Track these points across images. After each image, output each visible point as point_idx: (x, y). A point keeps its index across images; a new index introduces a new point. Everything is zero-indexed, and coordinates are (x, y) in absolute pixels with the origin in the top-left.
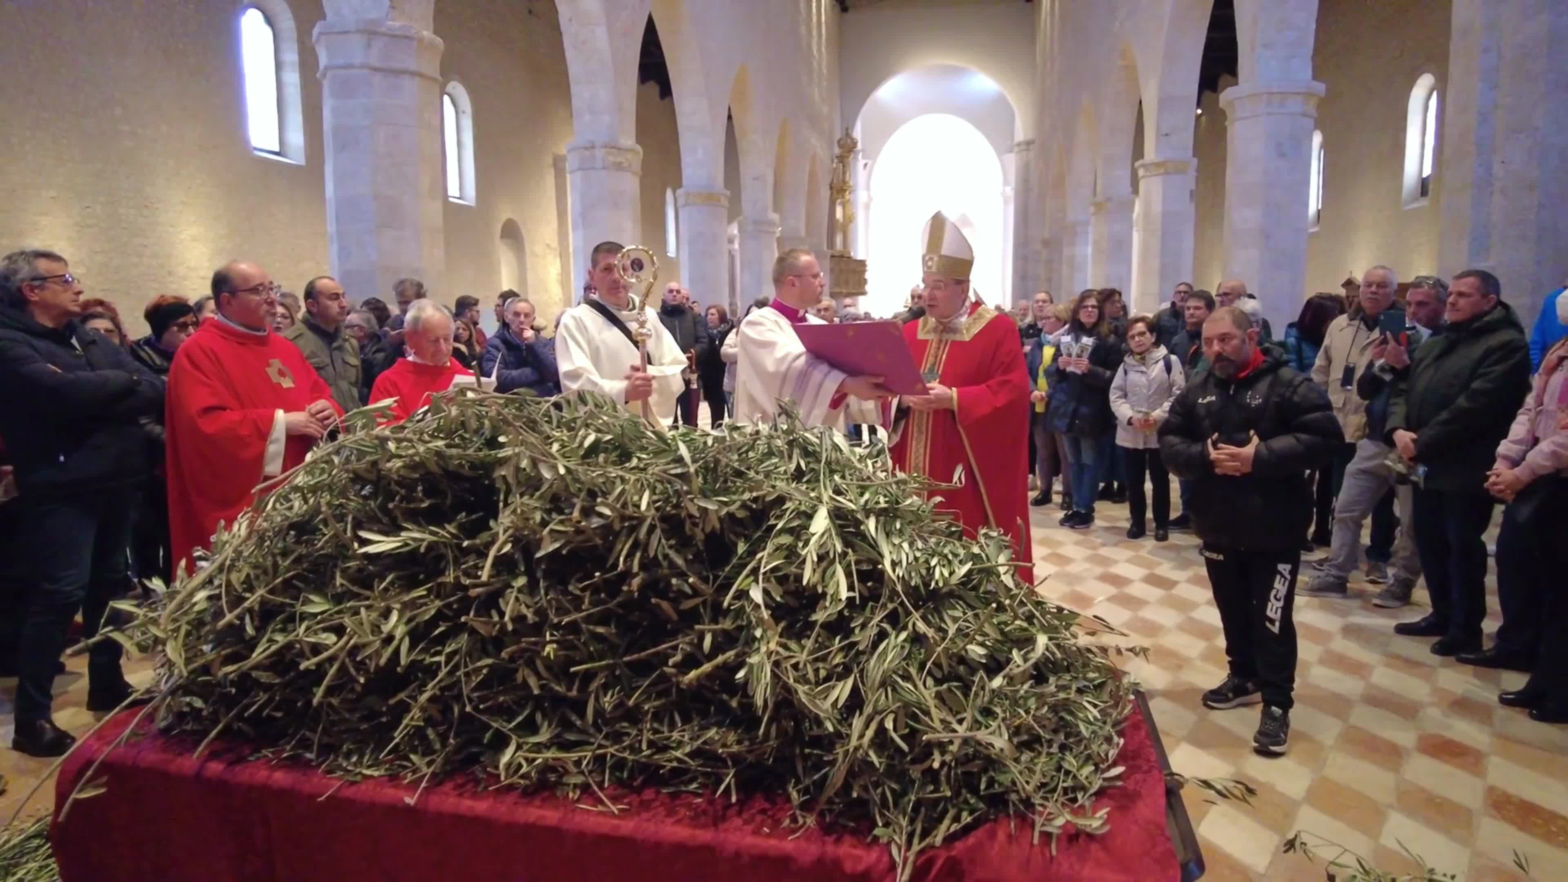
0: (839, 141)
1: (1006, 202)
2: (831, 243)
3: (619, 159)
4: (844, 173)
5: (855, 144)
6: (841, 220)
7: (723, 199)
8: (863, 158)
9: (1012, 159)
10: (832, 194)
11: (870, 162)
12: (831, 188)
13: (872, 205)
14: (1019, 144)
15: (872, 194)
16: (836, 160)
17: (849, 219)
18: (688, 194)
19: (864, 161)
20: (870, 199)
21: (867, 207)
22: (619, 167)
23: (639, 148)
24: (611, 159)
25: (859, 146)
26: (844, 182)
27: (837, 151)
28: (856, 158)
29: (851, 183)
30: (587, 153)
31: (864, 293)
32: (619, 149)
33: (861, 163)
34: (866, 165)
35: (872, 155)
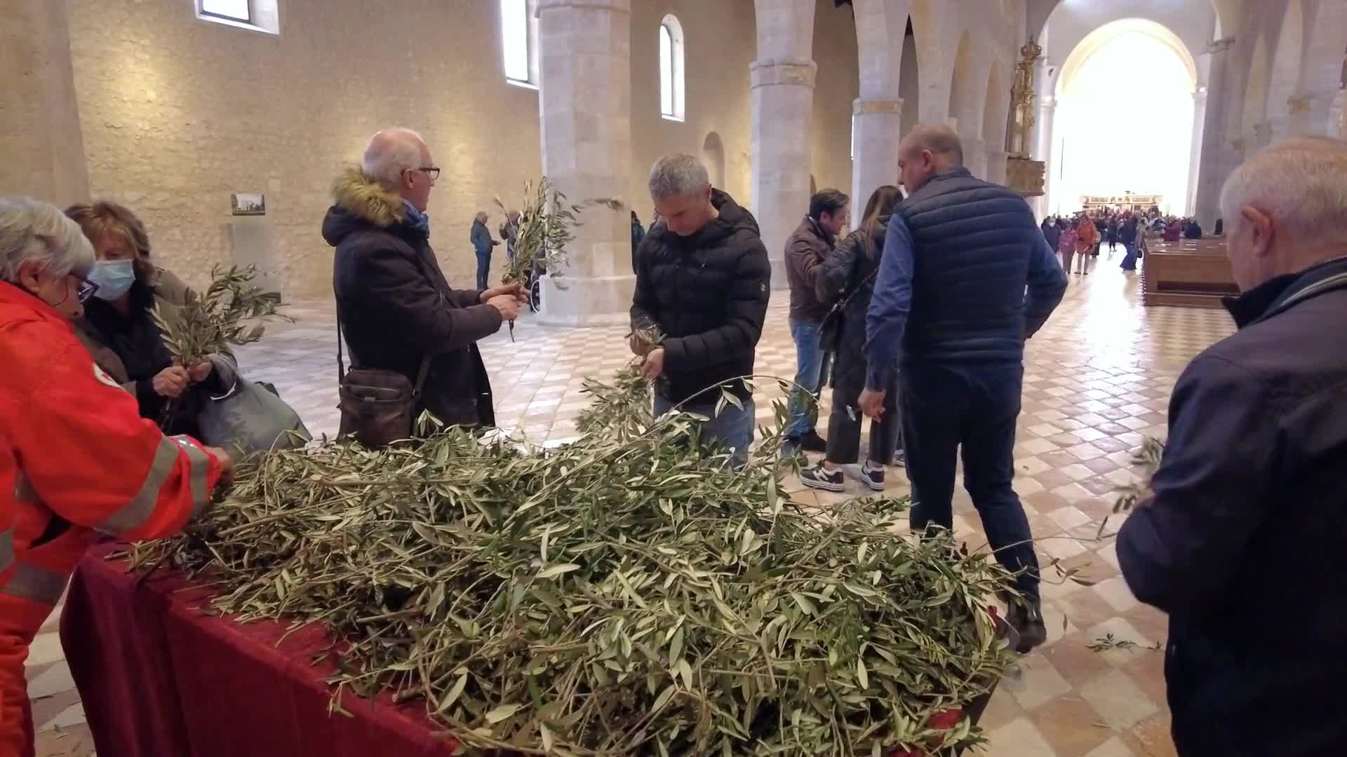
0: (1022, 49)
1: (1197, 103)
2: (1009, 147)
3: (794, 75)
4: (1026, 79)
5: (1038, 51)
6: (1021, 124)
7: (896, 106)
8: (1049, 64)
9: (1207, 59)
10: (1013, 99)
11: (1055, 69)
12: (1012, 93)
13: (1057, 110)
14: (1216, 44)
15: (1056, 98)
16: (1019, 67)
17: (1030, 122)
18: (863, 103)
19: (1050, 68)
20: (1054, 103)
21: (1051, 110)
22: (794, 81)
23: (814, 64)
24: (788, 74)
25: (1044, 53)
26: (1026, 87)
27: (1021, 58)
28: (1040, 65)
29: (1033, 89)
30: (768, 70)
31: (1041, 194)
32: (796, 65)
33: (1046, 68)
34: (1051, 71)
35: (1058, 61)
